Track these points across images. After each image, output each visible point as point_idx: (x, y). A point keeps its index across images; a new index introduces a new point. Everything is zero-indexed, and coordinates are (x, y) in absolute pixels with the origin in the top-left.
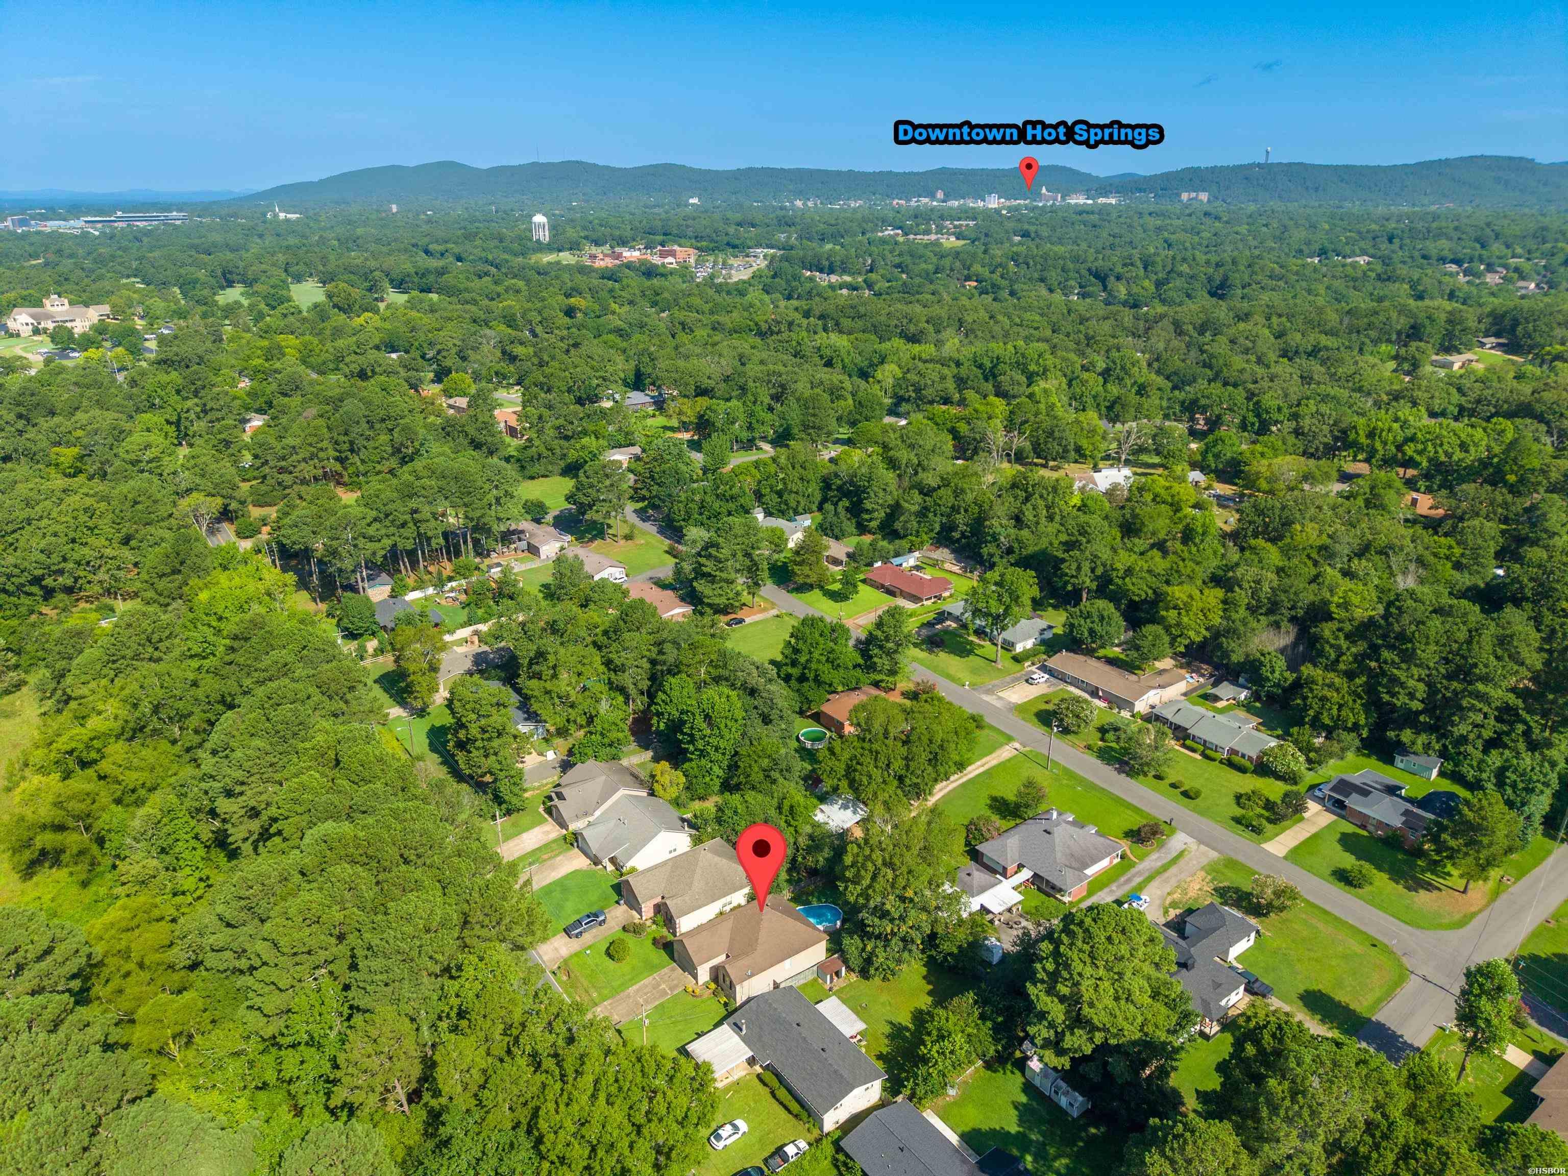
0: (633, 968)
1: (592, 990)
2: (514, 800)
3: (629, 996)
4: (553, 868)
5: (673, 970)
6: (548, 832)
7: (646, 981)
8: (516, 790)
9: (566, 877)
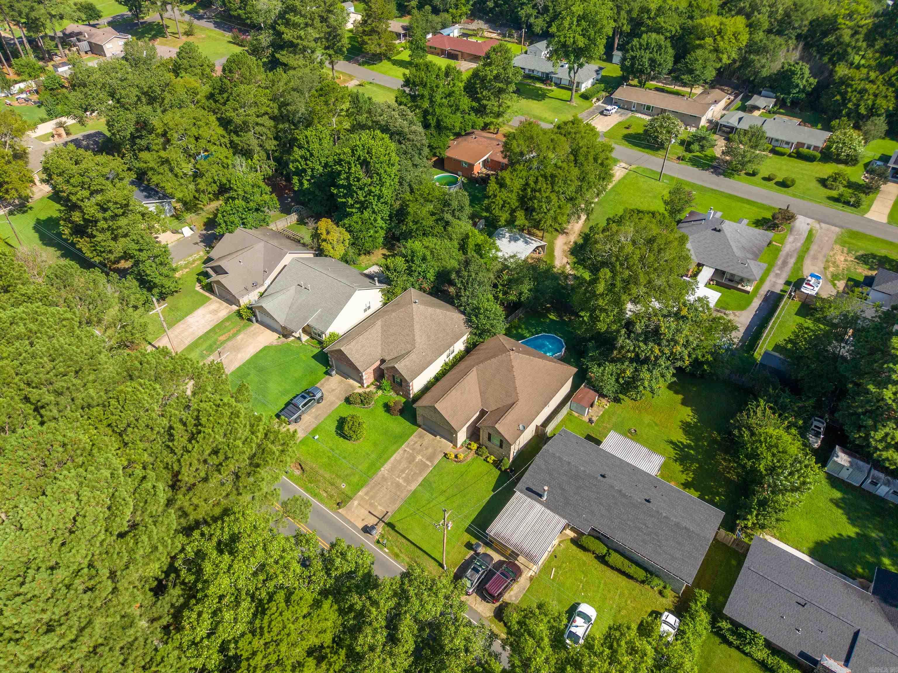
0: (375, 444)
1: (338, 481)
2: (167, 283)
3: (384, 479)
4: (237, 349)
5: (421, 437)
6: (215, 312)
7: (396, 456)
8: (164, 271)
9: (256, 356)
